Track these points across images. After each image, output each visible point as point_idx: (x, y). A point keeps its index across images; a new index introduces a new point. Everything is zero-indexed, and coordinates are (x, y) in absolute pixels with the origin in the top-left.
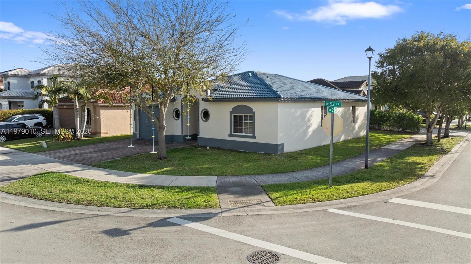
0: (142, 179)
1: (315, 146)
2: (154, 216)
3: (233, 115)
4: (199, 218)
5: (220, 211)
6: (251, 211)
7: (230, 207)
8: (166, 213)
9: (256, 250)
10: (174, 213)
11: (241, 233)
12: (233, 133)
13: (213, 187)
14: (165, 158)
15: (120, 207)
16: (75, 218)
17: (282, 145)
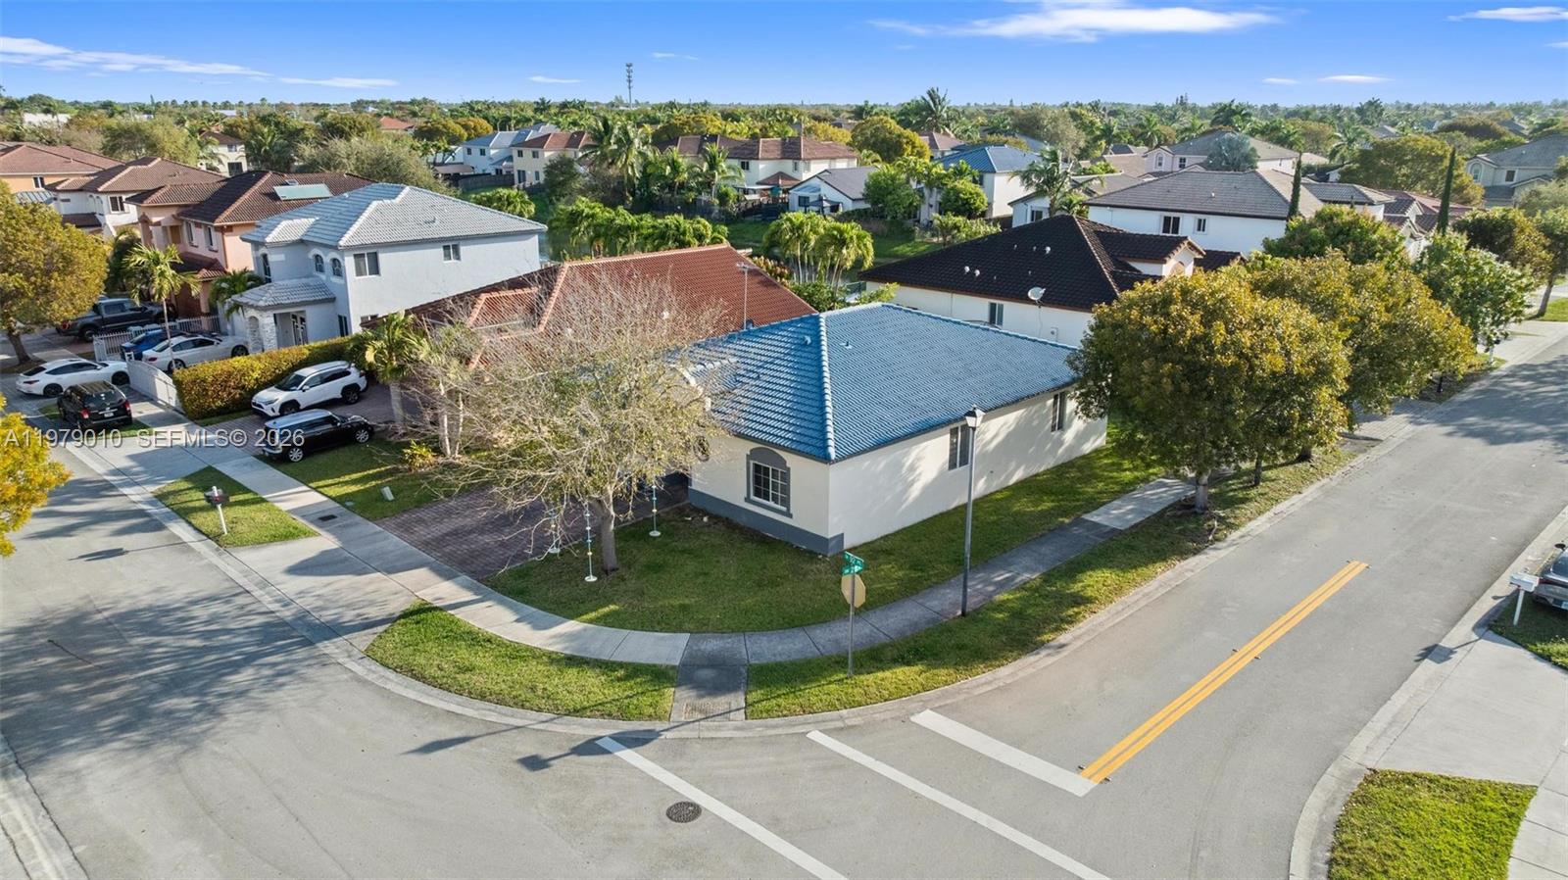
0: (572, 641)
1: (930, 515)
2: (580, 731)
3: (752, 462)
4: (637, 740)
5: (666, 725)
6: (708, 729)
7: (683, 719)
8: (598, 726)
9: (685, 800)
10: (609, 728)
11: (676, 772)
12: (753, 497)
13: (673, 667)
14: (613, 570)
15: (540, 710)
16: (484, 731)
17: (841, 537)
